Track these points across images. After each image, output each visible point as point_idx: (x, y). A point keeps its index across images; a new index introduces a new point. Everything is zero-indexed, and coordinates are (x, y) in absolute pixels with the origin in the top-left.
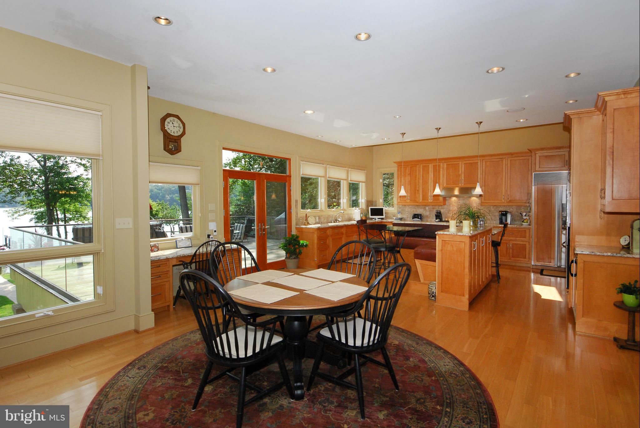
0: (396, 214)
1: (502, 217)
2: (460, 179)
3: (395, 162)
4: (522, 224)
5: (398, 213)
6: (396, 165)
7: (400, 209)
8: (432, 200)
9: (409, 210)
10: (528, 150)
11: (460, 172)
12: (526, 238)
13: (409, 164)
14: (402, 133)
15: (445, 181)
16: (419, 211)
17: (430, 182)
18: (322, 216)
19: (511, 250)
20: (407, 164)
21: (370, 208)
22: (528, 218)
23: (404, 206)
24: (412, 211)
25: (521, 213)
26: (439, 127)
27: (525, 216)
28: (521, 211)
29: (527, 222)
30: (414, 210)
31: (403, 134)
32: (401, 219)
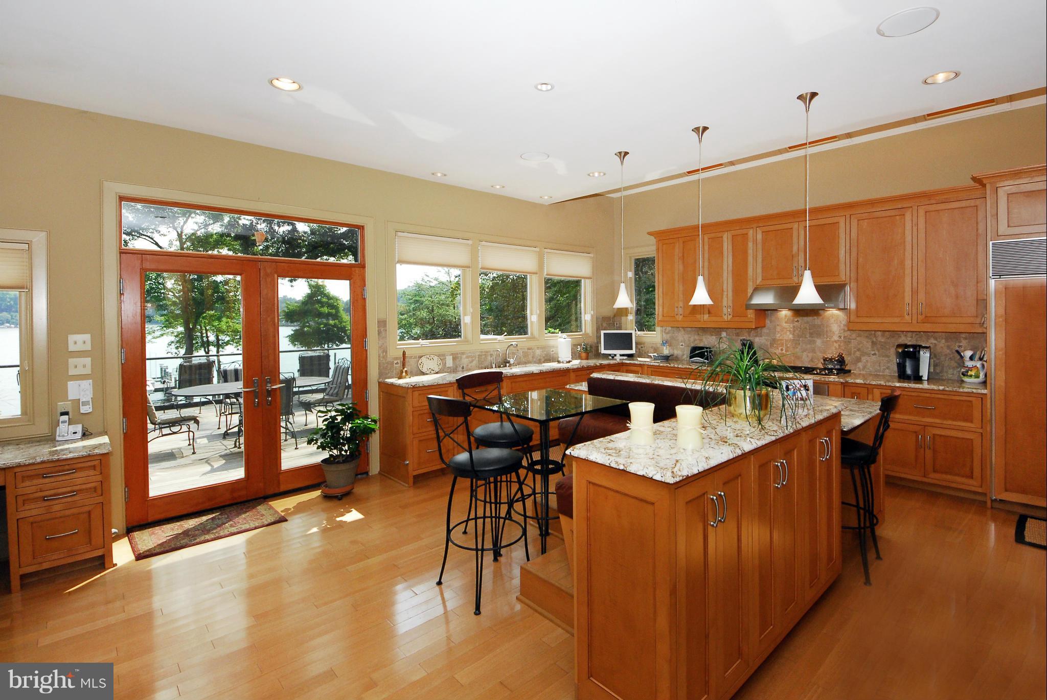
0: (659, 345)
1: (904, 362)
2: (795, 264)
3: (650, 234)
4: (963, 381)
5: (663, 344)
6: (653, 240)
7: (669, 336)
8: (730, 317)
9: (686, 337)
10: (974, 179)
11: (795, 249)
12: (972, 422)
13: (679, 236)
14: (620, 153)
15: (759, 270)
16: (708, 341)
17: (725, 274)
18: (463, 353)
19: (929, 454)
20: (675, 236)
21: (602, 332)
22: (979, 364)
23: (675, 329)
24: (692, 339)
25: (958, 352)
26: (701, 125)
27: (971, 358)
28: (960, 346)
29: (977, 377)
30: (696, 337)
31: (623, 155)
32: (667, 358)
